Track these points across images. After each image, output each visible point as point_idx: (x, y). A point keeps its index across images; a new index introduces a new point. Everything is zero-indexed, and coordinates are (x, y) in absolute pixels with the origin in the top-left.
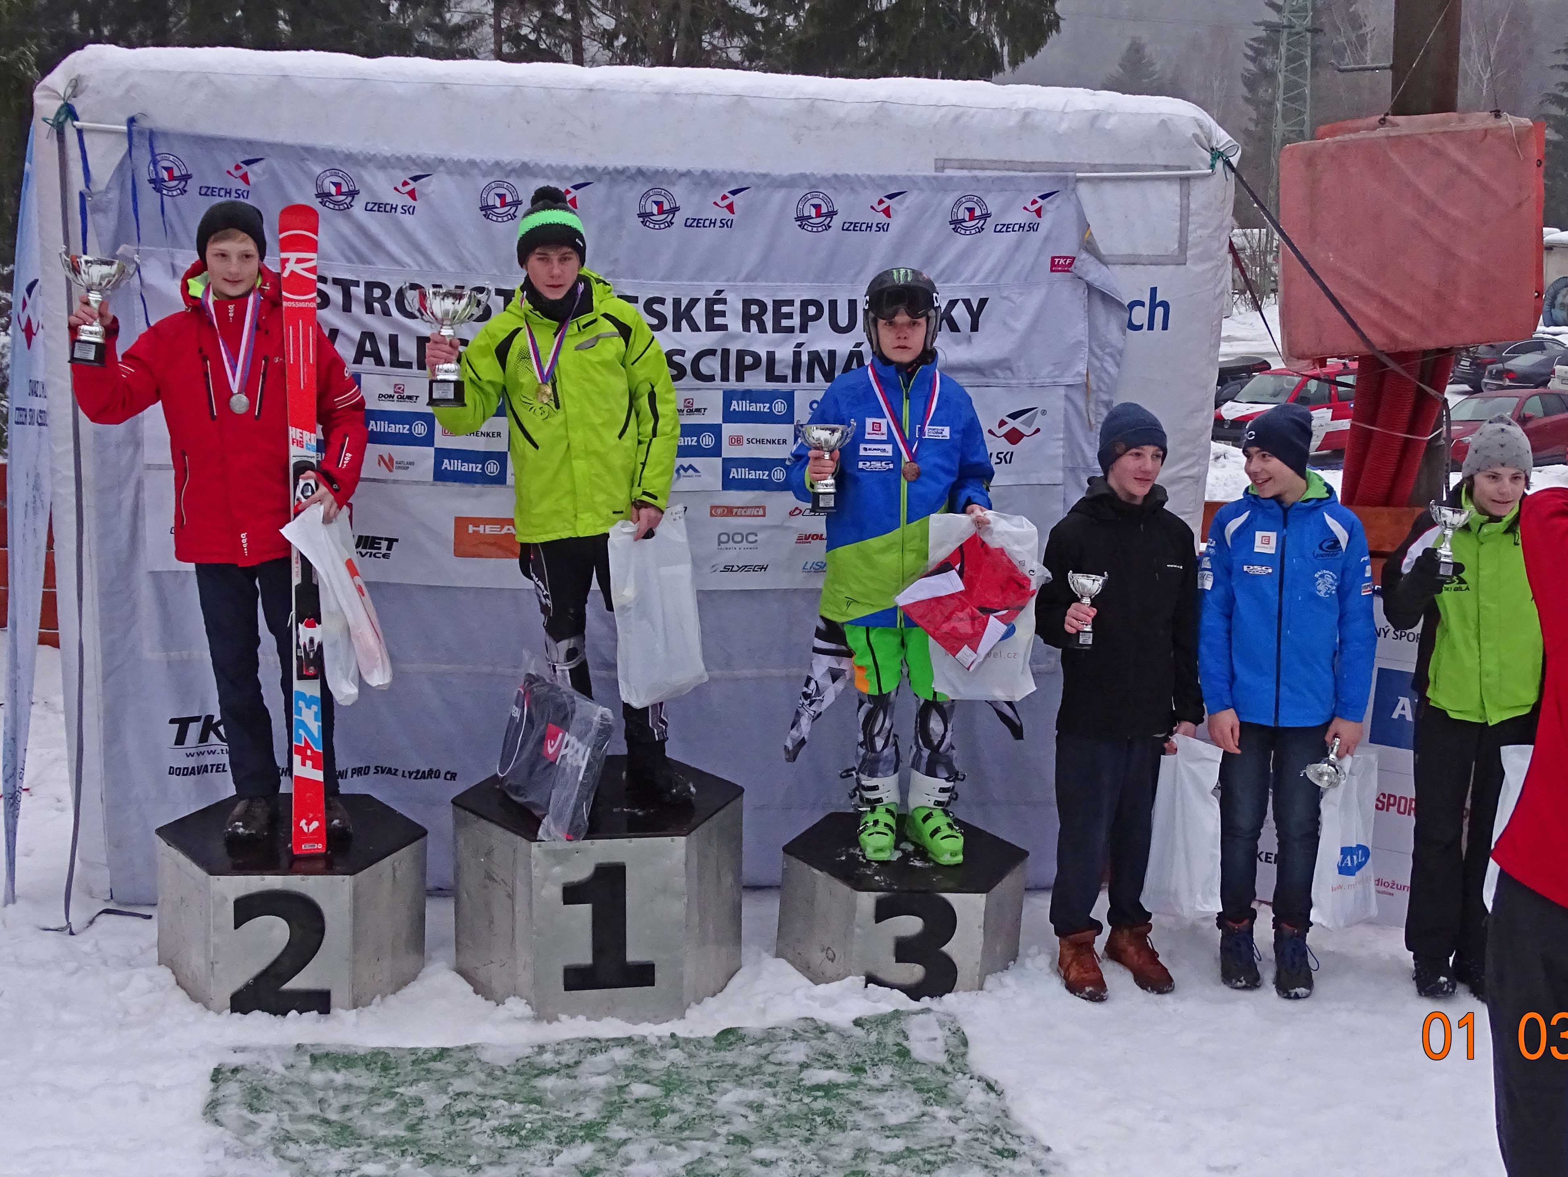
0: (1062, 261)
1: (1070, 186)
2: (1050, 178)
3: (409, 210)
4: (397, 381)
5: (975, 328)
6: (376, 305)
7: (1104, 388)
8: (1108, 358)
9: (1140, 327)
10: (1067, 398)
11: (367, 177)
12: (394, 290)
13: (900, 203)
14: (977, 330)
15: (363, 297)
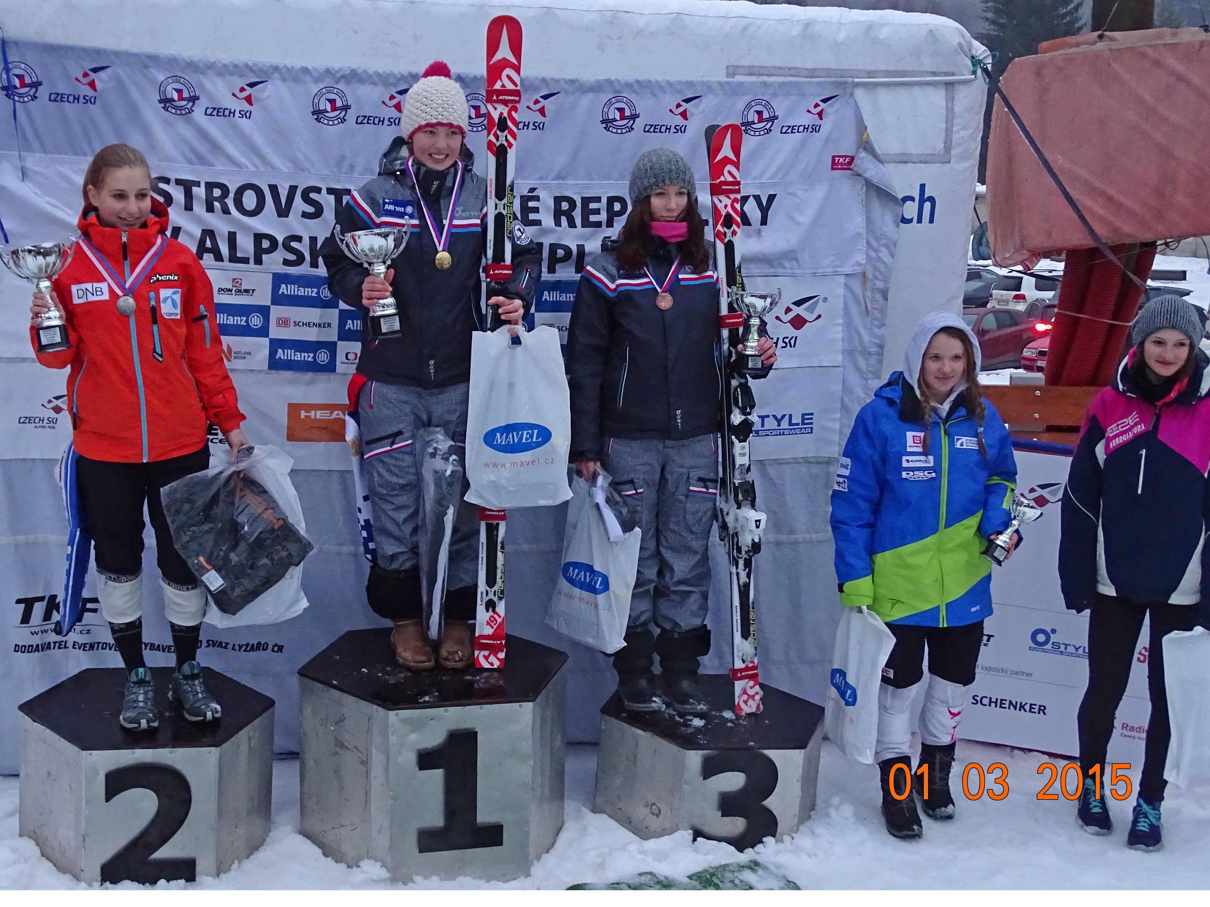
0: (841, 160)
1: (848, 91)
2: (832, 83)
3: (246, 115)
4: (236, 275)
5: (764, 222)
6: (217, 204)
7: (880, 277)
8: (883, 249)
9: (910, 221)
10: (846, 286)
11: (207, 83)
12: (233, 189)
13: (697, 106)
14: (766, 224)
15: (204, 197)
